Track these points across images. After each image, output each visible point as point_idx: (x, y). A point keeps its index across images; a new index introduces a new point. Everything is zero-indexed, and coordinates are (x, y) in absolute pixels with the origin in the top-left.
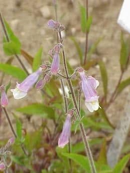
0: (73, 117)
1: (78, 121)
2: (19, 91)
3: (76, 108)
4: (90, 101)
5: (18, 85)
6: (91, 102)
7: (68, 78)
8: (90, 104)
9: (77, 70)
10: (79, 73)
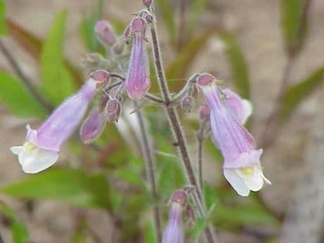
0: (188, 212)
1: (201, 221)
2: (35, 151)
3: (194, 182)
4: (239, 165)
5: (32, 133)
6: (241, 169)
7: (168, 103)
8: (238, 172)
9: (194, 81)
10: (200, 87)
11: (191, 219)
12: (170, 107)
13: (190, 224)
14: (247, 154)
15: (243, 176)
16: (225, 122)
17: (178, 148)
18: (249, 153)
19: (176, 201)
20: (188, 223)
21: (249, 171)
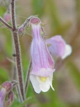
7: (14, 29)
9: (29, 20)
10: (31, 24)
11: (10, 100)
12: (14, 32)
13: (9, 102)
14: (45, 69)
15: (40, 81)
16: (38, 48)
17: (16, 58)
18: (46, 69)
19: (4, 87)
20: (8, 101)
21: (44, 79)
